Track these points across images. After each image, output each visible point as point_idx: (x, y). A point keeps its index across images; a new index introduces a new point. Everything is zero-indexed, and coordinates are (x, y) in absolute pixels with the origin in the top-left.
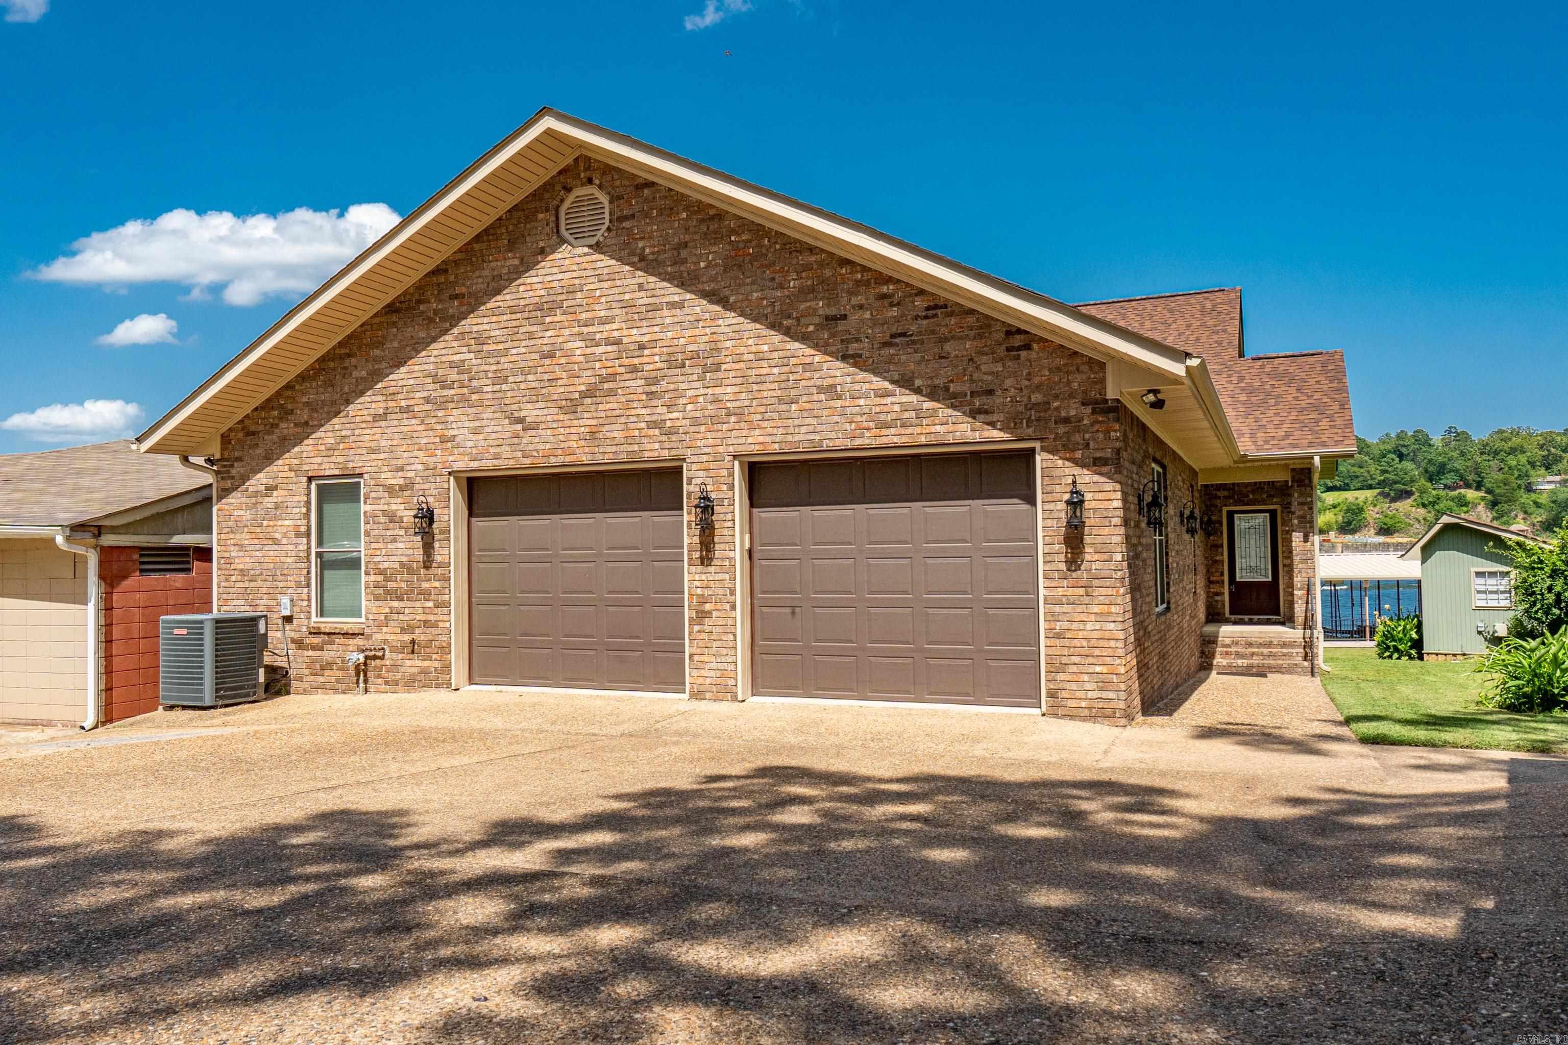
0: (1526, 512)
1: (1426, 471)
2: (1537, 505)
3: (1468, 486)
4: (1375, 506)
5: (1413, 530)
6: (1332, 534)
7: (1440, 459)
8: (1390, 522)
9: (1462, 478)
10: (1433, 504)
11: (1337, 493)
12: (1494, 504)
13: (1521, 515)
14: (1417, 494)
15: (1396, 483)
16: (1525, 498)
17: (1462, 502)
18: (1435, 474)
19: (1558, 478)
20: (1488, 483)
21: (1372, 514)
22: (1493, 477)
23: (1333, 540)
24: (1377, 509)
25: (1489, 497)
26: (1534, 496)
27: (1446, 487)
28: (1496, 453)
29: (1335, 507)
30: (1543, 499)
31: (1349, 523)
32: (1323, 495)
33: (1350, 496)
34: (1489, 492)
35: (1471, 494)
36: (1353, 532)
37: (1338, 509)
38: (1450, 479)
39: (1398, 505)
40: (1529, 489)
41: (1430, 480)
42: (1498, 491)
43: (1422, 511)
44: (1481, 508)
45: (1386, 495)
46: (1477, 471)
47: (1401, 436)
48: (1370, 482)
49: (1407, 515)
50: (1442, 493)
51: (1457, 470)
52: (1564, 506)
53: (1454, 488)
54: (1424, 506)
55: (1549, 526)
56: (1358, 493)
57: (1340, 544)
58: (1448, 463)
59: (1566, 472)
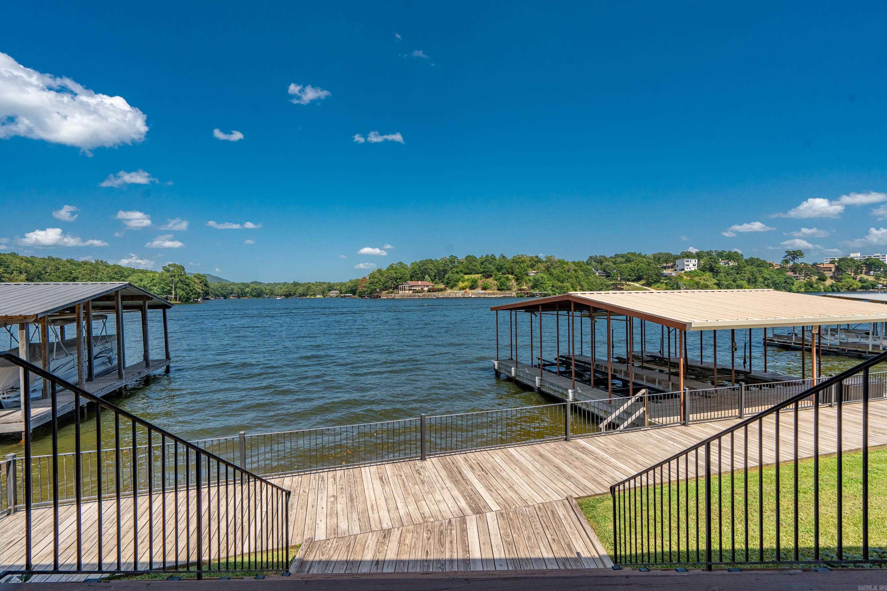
1: (497, 268)
2: (530, 280)
3: (509, 274)
4: (481, 280)
5: (493, 288)
6: (467, 290)
7: (501, 264)
8: (486, 286)
9: (508, 271)
10: (499, 279)
11: (469, 275)
12: (517, 280)
13: (525, 284)
14: (494, 276)
15: (488, 272)
16: (526, 278)
17: (508, 279)
18: (499, 269)
19: (535, 272)
20: (515, 273)
21: (480, 283)
22: (517, 271)
23: (469, 292)
26: (528, 277)
27: (503, 274)
28: (517, 263)
29: (468, 280)
30: (531, 278)
31: (473, 286)
33: (473, 276)
34: (516, 276)
35: (510, 276)
36: (474, 289)
38: (504, 271)
39: (488, 280)
40: (527, 275)
41: (498, 271)
42: (519, 275)
43: (496, 282)
44: (513, 281)
45: (484, 276)
46: (511, 268)
47: (487, 256)
48: (478, 272)
49: (491, 283)
50: (502, 276)
51: (506, 268)
52: (538, 280)
53: (505, 274)
54: (496, 280)
55: (533, 287)
56: (475, 275)
57: (471, 293)
58: (502, 266)
59: (538, 270)
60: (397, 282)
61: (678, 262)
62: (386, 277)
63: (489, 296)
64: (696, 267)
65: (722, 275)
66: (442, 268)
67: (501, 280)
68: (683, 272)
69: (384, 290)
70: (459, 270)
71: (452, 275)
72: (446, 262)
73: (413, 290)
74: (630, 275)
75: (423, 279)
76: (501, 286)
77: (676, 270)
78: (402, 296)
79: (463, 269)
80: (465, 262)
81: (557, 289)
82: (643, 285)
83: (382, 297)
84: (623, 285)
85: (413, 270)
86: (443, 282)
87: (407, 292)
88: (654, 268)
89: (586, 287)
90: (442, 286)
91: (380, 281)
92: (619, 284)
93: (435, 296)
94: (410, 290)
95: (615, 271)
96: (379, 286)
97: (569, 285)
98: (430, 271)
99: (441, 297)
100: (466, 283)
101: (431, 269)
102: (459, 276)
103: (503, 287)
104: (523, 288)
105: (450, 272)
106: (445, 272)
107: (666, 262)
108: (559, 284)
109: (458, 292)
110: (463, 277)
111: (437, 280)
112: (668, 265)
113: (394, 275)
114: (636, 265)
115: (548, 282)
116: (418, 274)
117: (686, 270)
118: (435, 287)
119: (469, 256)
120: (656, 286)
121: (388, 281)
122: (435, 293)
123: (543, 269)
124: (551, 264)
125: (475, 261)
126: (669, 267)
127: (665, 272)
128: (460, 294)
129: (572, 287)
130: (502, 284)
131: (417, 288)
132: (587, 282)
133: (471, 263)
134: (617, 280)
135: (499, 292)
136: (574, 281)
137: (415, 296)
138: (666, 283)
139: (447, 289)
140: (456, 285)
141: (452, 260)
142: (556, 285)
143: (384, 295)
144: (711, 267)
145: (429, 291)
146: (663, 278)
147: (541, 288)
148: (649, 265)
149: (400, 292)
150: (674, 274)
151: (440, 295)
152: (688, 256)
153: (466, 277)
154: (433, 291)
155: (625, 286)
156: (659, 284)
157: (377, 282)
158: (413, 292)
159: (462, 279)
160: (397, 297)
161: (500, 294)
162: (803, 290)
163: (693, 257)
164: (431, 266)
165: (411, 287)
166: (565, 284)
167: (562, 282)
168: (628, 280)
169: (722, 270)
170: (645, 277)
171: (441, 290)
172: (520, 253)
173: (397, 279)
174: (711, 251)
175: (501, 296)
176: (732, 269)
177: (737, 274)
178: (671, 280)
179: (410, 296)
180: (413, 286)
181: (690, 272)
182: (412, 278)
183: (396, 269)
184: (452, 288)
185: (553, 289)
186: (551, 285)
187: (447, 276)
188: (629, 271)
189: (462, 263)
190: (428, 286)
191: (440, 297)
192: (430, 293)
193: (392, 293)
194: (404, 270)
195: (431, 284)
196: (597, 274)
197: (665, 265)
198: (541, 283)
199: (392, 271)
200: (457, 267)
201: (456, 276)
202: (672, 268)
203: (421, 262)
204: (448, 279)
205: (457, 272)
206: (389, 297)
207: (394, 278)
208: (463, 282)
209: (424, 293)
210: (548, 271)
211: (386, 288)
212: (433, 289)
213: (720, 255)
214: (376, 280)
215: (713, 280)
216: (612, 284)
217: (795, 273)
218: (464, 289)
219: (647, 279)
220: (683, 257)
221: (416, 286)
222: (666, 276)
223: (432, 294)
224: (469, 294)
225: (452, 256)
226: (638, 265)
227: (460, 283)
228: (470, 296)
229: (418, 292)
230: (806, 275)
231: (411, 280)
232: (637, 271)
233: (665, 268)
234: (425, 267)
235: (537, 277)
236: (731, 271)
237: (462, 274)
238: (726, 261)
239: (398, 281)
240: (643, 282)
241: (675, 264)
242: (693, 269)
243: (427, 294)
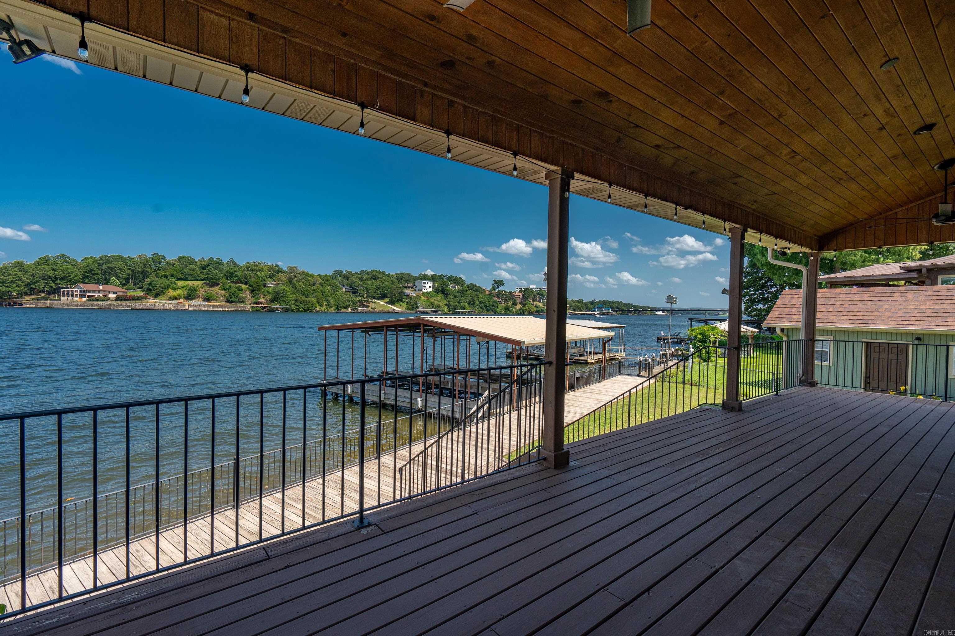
0: (264, 295)
1: (225, 275)
2: (268, 292)
3: (241, 283)
4: (202, 288)
5: (219, 300)
6: (182, 300)
7: (232, 271)
8: (209, 296)
9: (240, 280)
10: (228, 289)
11: (183, 281)
12: (252, 291)
13: (262, 296)
14: (221, 284)
15: (213, 279)
16: (264, 289)
17: (240, 289)
18: (228, 276)
19: (275, 283)
20: (250, 282)
21: (201, 292)
22: (252, 281)
23: (184, 303)
24: (203, 290)
25: (251, 288)
26: (267, 289)
27: (233, 282)
28: (253, 271)
29: (183, 287)
30: (270, 290)
31: (190, 295)
32: (177, 282)
33: (190, 283)
34: (250, 286)
35: (244, 286)
36: (192, 299)
37: (185, 288)
38: (235, 279)
39: (212, 288)
40: (265, 286)
41: (227, 279)
42: (254, 286)
43: (223, 292)
44: (247, 292)
45: (207, 284)
46: (245, 276)
47: (211, 259)
48: (197, 278)
49: (217, 293)
50: (232, 285)
51: (238, 276)
52: (278, 293)
53: (236, 283)
54: (225, 290)
55: (272, 301)
56: (193, 282)
57: (187, 305)
58: (232, 273)
59: (278, 281)
60: (56, 284)
61: (417, 283)
62: (33, 275)
63: (215, 309)
64: (431, 289)
65: (451, 297)
66: (140, 270)
67: (232, 290)
68: (421, 292)
69: (26, 294)
70: (168, 274)
71: (156, 279)
72: (147, 261)
73: (89, 296)
74: (375, 293)
75: (106, 282)
76: (231, 298)
77: (415, 290)
78: (67, 304)
79: (175, 273)
80: (177, 263)
81: (301, 303)
82: (387, 303)
83: (24, 306)
84: (369, 302)
85: (89, 268)
86: (141, 288)
87: (76, 299)
88: (397, 287)
89: (333, 303)
90: (140, 293)
91: (21, 280)
92: (365, 301)
93: (128, 306)
94: (82, 296)
95: (362, 288)
96: (17, 288)
97: (314, 300)
98: (119, 271)
99: (140, 308)
100: (180, 292)
101: (121, 270)
102: (168, 282)
103: (233, 299)
104: (260, 300)
105: (153, 275)
106: (145, 274)
107: (408, 282)
108: (304, 298)
109: (167, 302)
110: (175, 283)
111: (131, 285)
112: (409, 285)
113: (51, 273)
114: (381, 283)
115: (290, 296)
116: (97, 274)
117: (423, 290)
118: (129, 294)
119: (184, 257)
120: (398, 305)
121: (37, 282)
122: (128, 303)
123: (285, 280)
124: (295, 276)
125: (193, 264)
126: (409, 287)
127: (407, 291)
128: (171, 305)
129: (318, 302)
130: (232, 295)
131: (96, 295)
132: (333, 298)
133: (187, 266)
134: (363, 297)
135: (228, 304)
136: (320, 295)
137: (92, 305)
138: (407, 302)
139: (149, 297)
140: (164, 293)
141: (157, 260)
142: (300, 299)
143: (28, 301)
144: (443, 289)
145: (118, 299)
146: (405, 297)
147: (282, 302)
148: (393, 284)
149: (62, 298)
150: (414, 294)
151: (138, 305)
152: (425, 278)
153: (180, 283)
154: (125, 300)
155: (371, 303)
156: (401, 303)
157: (12, 282)
158: (87, 300)
159: (174, 285)
160: (57, 305)
161: (230, 307)
162: (503, 312)
163: (429, 280)
164: (120, 264)
165: (84, 292)
166: (309, 299)
167: (307, 296)
168: (374, 298)
169: (451, 293)
170: (389, 295)
171: (138, 299)
172: (256, 261)
173: (56, 279)
174: (442, 275)
175: (231, 309)
176: (458, 292)
177: (462, 296)
178: (411, 299)
179: (83, 305)
180: (89, 291)
181: (427, 293)
182: (84, 279)
183: (55, 264)
184: (156, 296)
185: (296, 304)
186: (293, 298)
187: (148, 280)
188: (374, 289)
189: (173, 265)
190: (115, 293)
191: (137, 307)
192: (120, 303)
193: (45, 299)
194: (71, 267)
195: (120, 289)
196: (344, 289)
197: (406, 284)
198: (282, 296)
199: (46, 267)
200: (165, 269)
201: (164, 281)
202: (412, 288)
203: (102, 258)
204: (150, 284)
205: (166, 277)
206: (40, 305)
207: (50, 277)
208: (175, 289)
209: (109, 302)
210: (291, 283)
211: (32, 292)
212: (126, 296)
213: (449, 278)
214: (11, 278)
215: (444, 301)
216: (359, 301)
217: (499, 299)
218: (175, 298)
219: (391, 298)
220: (421, 279)
221: (94, 291)
222: (407, 296)
223: (124, 303)
224: (184, 305)
225: (156, 254)
226: (383, 283)
227: (170, 290)
228: (187, 308)
229: (97, 300)
230: (506, 300)
231: (84, 282)
232: (382, 289)
233: (406, 287)
234: (110, 265)
235: (277, 290)
236: (457, 294)
237: (173, 279)
238: (454, 285)
239: (58, 282)
240: (387, 300)
241: (414, 285)
242: (429, 290)
243: (115, 303)
